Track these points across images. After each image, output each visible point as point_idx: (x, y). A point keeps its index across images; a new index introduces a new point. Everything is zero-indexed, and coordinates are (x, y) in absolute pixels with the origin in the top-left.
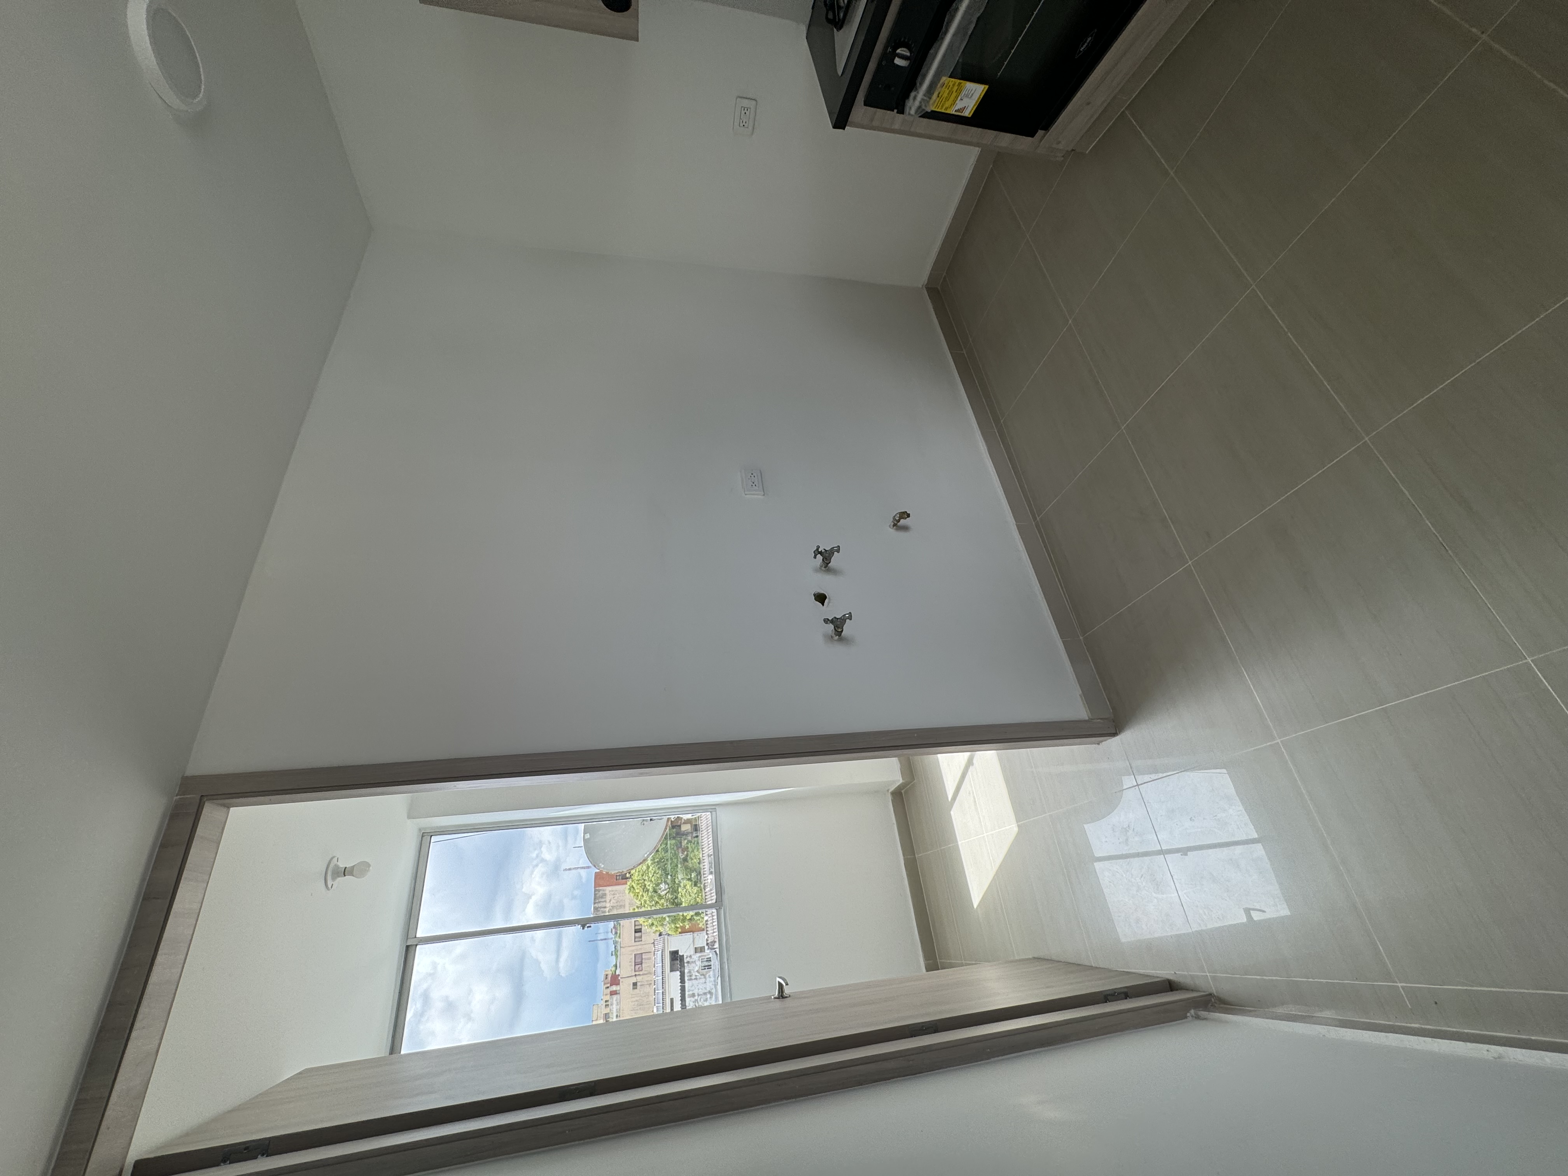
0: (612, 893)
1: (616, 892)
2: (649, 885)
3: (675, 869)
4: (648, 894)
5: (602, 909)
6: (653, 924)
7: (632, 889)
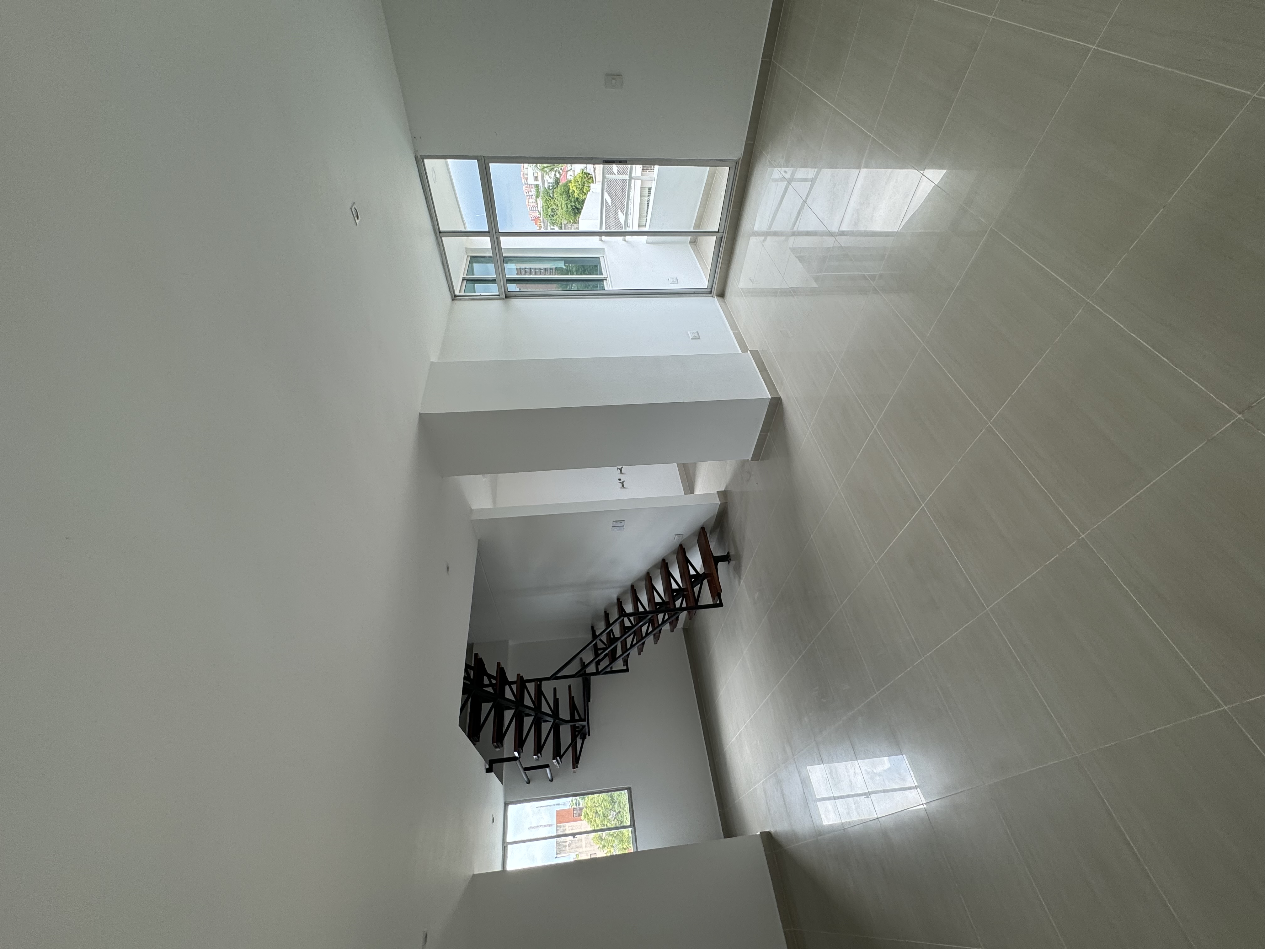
0: (571, 828)
1: (574, 828)
2: (600, 811)
3: (619, 796)
4: (599, 818)
5: (563, 843)
6: (604, 846)
7: (586, 815)
